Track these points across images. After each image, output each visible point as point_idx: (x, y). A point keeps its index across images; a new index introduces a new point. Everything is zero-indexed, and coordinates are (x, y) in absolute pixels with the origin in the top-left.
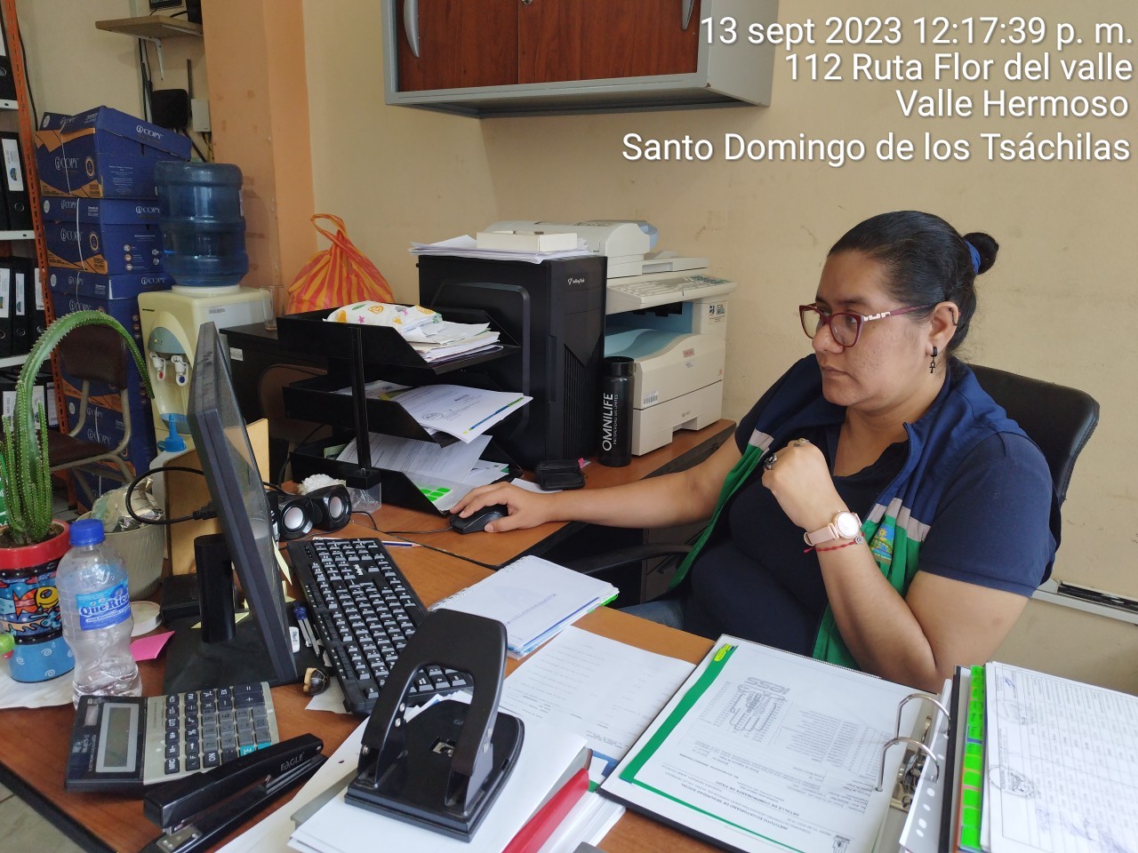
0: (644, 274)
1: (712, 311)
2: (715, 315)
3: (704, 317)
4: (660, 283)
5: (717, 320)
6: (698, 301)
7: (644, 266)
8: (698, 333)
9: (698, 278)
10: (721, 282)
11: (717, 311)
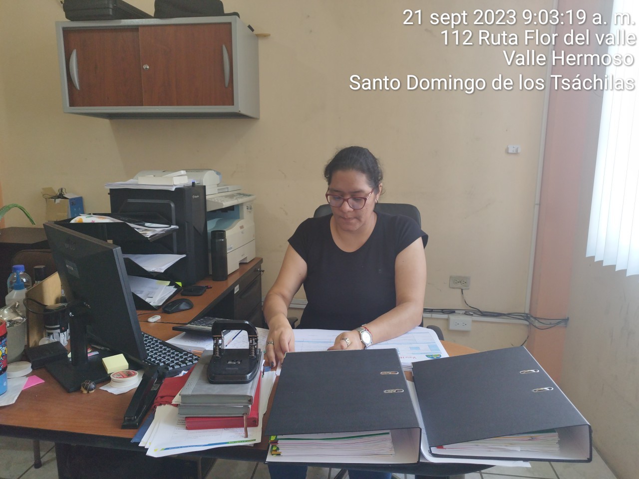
0: (218, 193)
1: (248, 208)
2: (249, 210)
3: (245, 211)
4: (226, 196)
5: (250, 212)
6: (242, 204)
7: (218, 189)
8: (243, 218)
9: (240, 194)
10: (250, 195)
11: (249, 208)
